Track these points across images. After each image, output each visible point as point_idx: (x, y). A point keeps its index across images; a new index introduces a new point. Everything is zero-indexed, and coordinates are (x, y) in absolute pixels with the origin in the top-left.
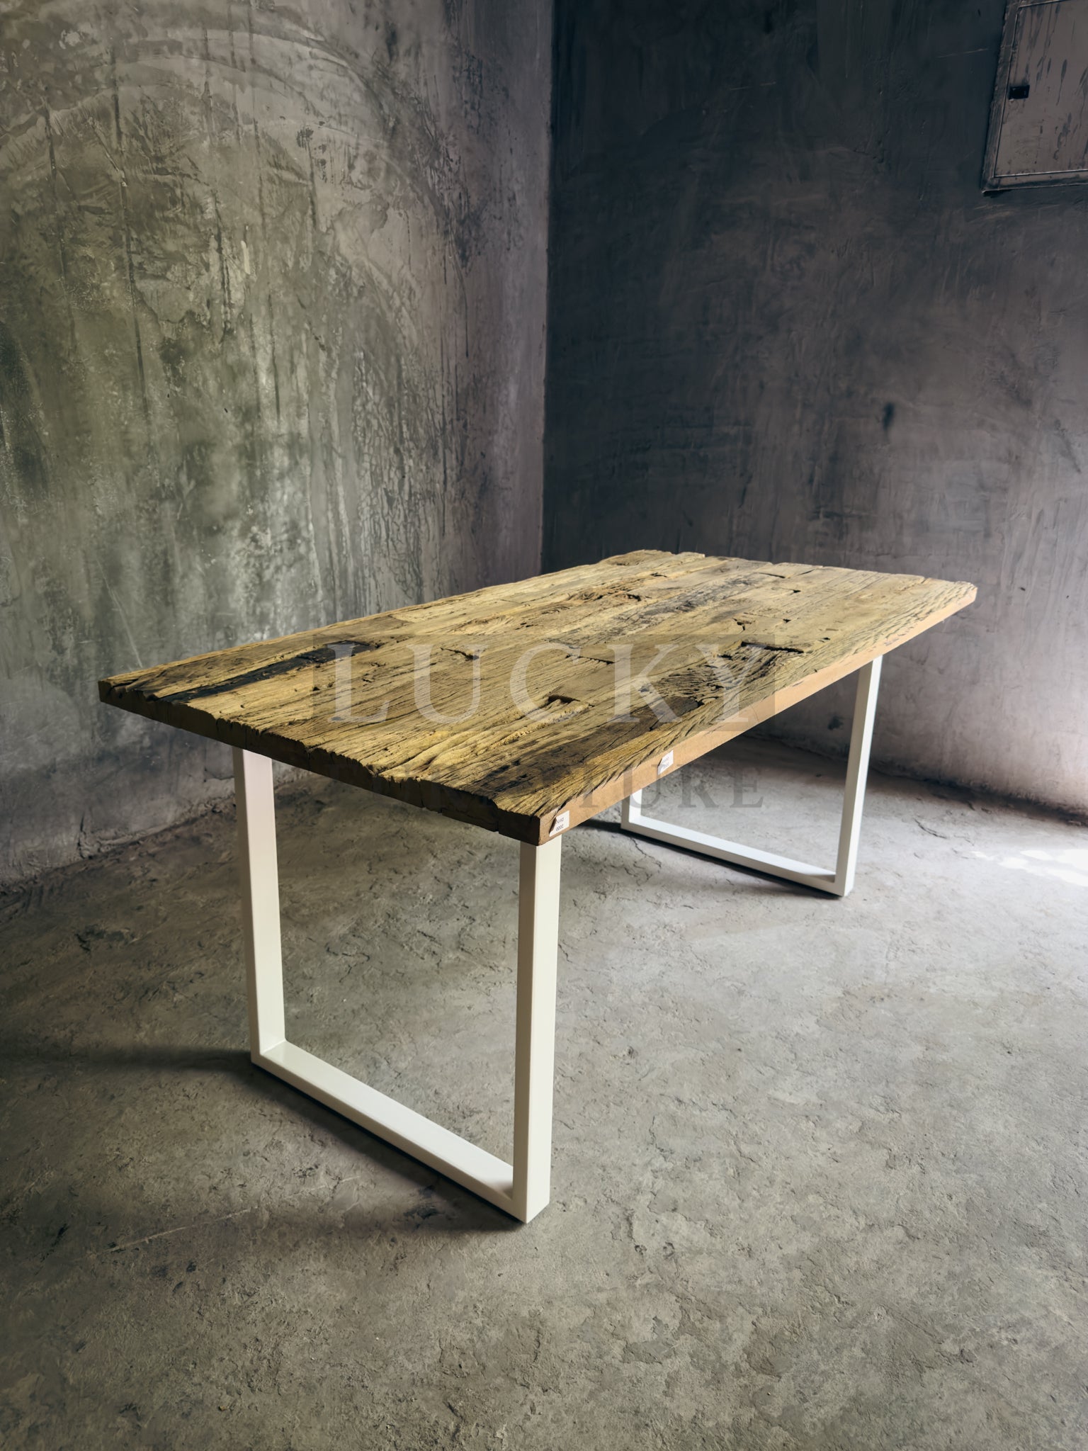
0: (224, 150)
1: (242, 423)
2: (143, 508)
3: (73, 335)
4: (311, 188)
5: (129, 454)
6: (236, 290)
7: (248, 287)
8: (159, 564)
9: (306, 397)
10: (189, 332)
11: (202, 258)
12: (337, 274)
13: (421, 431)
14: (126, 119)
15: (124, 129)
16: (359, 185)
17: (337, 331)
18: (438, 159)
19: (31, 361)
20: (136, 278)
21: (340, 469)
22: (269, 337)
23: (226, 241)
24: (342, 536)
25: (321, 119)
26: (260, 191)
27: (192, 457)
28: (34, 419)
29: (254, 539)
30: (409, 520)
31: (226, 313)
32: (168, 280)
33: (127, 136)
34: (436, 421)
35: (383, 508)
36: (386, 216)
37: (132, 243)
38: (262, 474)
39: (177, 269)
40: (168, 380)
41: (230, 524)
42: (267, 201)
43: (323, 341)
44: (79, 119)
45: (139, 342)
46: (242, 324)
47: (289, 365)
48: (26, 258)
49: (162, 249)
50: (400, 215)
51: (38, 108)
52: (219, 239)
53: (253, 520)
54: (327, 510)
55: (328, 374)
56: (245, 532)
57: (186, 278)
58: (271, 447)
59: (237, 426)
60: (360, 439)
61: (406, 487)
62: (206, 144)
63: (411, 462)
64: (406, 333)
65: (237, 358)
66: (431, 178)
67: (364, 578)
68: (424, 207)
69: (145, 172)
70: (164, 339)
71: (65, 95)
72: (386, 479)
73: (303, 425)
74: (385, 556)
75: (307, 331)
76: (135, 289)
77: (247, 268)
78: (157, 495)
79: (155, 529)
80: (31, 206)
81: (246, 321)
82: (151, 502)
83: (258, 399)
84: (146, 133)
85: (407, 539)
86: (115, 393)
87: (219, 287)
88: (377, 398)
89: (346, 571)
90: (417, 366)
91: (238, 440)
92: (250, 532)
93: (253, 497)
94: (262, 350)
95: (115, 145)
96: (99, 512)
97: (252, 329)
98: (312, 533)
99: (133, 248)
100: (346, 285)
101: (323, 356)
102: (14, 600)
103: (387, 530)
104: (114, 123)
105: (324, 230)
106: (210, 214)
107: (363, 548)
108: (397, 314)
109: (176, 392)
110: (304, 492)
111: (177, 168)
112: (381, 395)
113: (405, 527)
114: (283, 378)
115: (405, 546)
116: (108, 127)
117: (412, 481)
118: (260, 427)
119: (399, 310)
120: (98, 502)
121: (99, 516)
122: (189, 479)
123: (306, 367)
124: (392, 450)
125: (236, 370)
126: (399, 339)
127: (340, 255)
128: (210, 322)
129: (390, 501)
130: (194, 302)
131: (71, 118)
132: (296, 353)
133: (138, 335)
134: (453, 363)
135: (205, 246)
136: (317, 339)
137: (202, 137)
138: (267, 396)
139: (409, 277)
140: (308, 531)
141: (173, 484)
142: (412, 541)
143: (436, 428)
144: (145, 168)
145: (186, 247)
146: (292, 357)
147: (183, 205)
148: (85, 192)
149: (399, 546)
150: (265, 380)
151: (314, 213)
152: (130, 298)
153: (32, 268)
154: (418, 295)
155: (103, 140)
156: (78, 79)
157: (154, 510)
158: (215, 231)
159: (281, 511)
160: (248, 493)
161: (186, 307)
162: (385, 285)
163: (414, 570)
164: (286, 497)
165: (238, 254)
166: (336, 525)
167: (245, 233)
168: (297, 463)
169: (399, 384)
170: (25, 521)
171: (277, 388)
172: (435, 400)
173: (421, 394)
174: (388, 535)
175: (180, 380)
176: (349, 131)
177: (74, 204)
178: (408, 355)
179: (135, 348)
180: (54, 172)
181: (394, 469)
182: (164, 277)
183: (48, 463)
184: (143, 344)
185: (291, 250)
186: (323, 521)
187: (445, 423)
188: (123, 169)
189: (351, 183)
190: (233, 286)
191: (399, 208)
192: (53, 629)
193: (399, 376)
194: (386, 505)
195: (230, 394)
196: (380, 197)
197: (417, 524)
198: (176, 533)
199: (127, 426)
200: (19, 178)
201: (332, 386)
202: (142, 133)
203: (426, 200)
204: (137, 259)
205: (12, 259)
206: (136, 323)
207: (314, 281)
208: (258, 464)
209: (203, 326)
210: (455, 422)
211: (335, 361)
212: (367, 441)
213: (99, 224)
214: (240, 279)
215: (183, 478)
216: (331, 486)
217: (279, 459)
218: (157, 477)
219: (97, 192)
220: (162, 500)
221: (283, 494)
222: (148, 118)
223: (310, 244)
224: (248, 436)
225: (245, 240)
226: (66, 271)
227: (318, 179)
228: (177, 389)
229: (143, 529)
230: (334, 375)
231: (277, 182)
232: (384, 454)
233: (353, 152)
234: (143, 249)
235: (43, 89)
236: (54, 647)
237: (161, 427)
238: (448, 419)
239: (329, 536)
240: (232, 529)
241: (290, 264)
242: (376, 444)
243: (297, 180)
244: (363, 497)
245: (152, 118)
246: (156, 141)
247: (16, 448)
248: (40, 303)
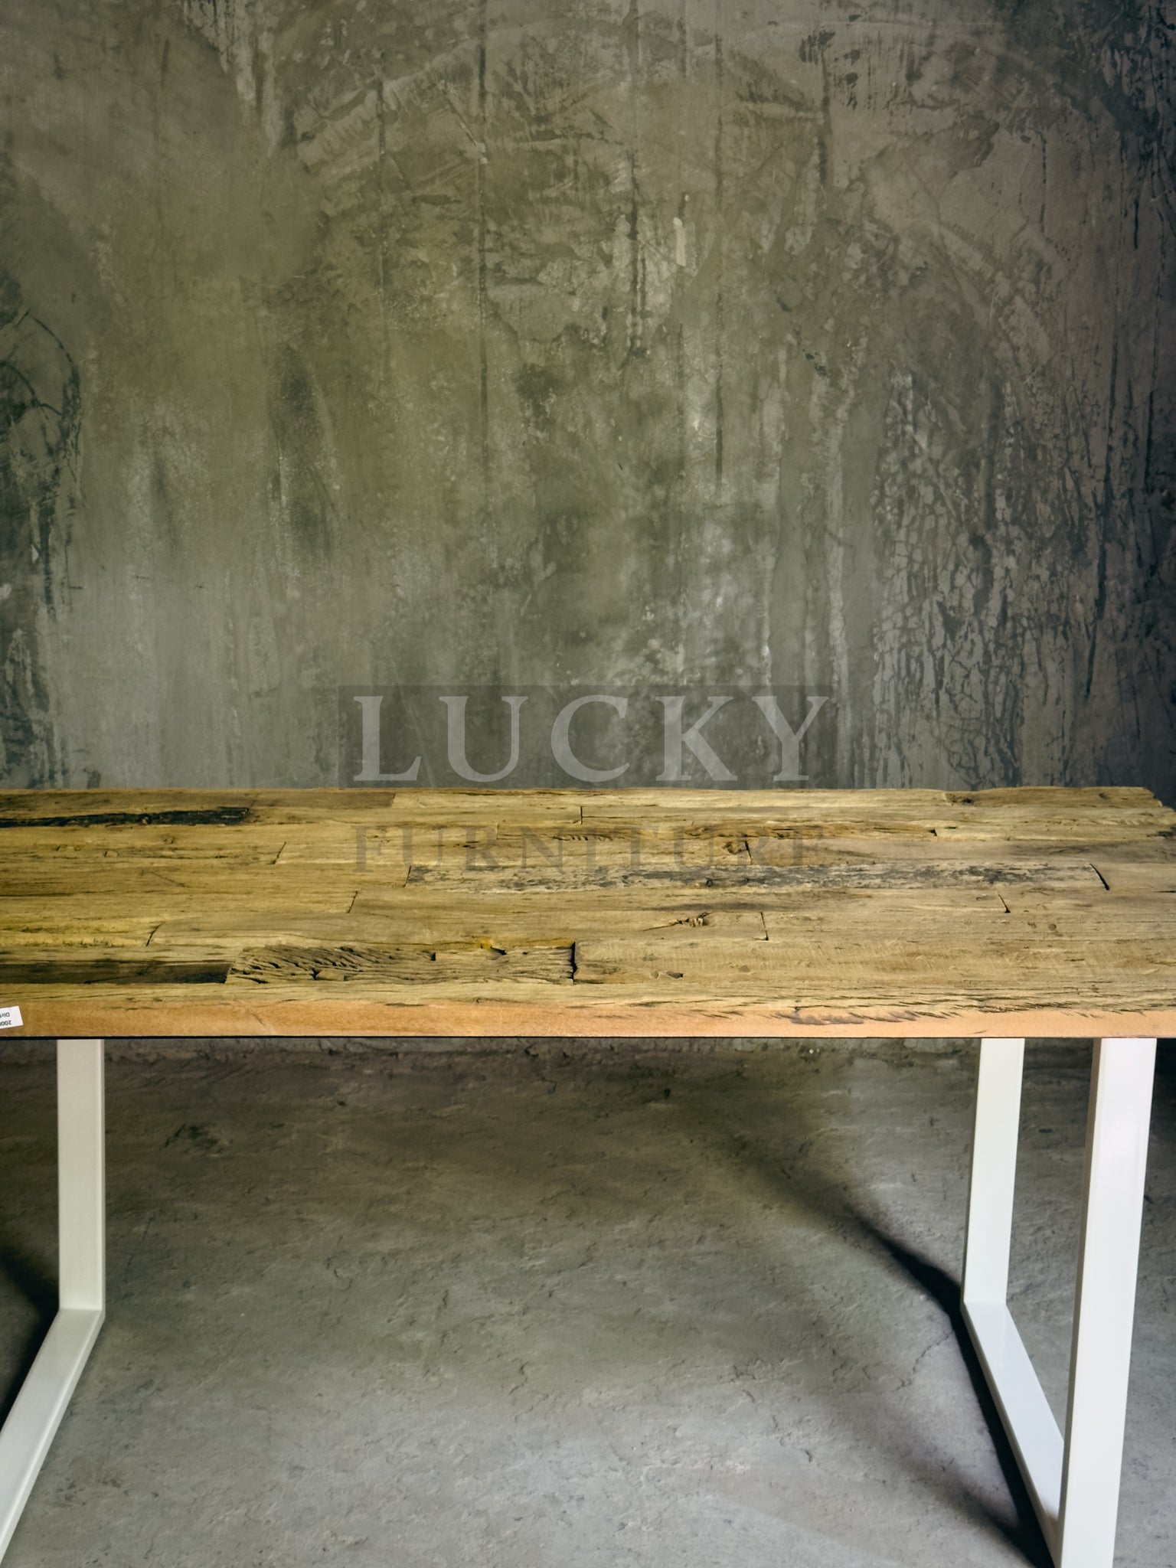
0: (658, 92)
1: (649, 485)
2: (468, 595)
3: (387, 362)
4: (821, 122)
5: (452, 519)
6: (657, 290)
7: (680, 285)
8: (485, 674)
9: (777, 448)
10: (565, 355)
11: (600, 249)
12: (864, 252)
13: (1043, 510)
14: (495, 73)
15: (491, 86)
16: (930, 102)
17: (856, 343)
18: (1135, 30)
19: (326, 394)
20: (489, 283)
21: (839, 563)
22: (712, 358)
23: (645, 220)
24: (832, 672)
25: (852, 11)
26: (718, 140)
27: (554, 529)
28: (323, 468)
29: (651, 658)
30: (996, 662)
31: (634, 325)
32: (540, 284)
33: (494, 96)
34: (1086, 490)
35: (931, 636)
36: (990, 146)
37: (488, 237)
38: (677, 562)
39: (556, 269)
40: (527, 422)
41: (610, 631)
42: (729, 153)
43: (823, 361)
44: (425, 86)
45: (485, 370)
46: (663, 340)
47: (747, 400)
48: (332, 269)
49: (533, 241)
50: (1026, 139)
51: (368, 81)
52: (633, 218)
53: (652, 630)
54: (803, 628)
55: (828, 412)
56: (635, 646)
57: (569, 280)
58: (700, 522)
59: (637, 490)
60: (889, 517)
61: (995, 604)
62: (623, 87)
63: (1011, 562)
64: (1019, 340)
65: (649, 390)
66: (1110, 66)
67: (873, 747)
68: (1090, 118)
69: (517, 140)
70: (525, 365)
71: (408, 60)
72: (944, 586)
73: (768, 493)
74: (928, 717)
75: (791, 345)
76: (486, 300)
77: (681, 258)
78: (492, 579)
79: (483, 626)
80: (347, 204)
81: (671, 334)
82: (480, 587)
83: (681, 452)
84: (525, 88)
85: (986, 695)
86: (441, 438)
87: (627, 288)
88: (937, 452)
89: (834, 730)
90: (1044, 397)
91: (640, 510)
92: (646, 646)
93: (656, 595)
94: (696, 378)
95: (474, 110)
96: (400, 591)
97: (680, 346)
98: (769, 661)
99: (489, 243)
100: (883, 271)
101: (820, 385)
102: (271, 691)
103: (939, 672)
104: (476, 82)
105: (844, 183)
106: (621, 183)
107: (877, 699)
108: (999, 311)
109: (537, 439)
110: (757, 596)
111: (571, 127)
112: (948, 447)
113: (985, 673)
114: (732, 419)
115: (980, 705)
116: (468, 89)
117: (1009, 592)
118: (682, 492)
119: (1010, 300)
120: (398, 579)
121: (400, 599)
122: (547, 561)
123: (783, 402)
124: (963, 539)
125: (645, 407)
126: (1003, 351)
127: (873, 220)
128: (604, 340)
129: (951, 627)
130: (580, 311)
131: (413, 85)
132: (764, 383)
133: (484, 361)
134: (1141, 391)
135: (609, 231)
136: (809, 357)
137: (620, 75)
138: (699, 446)
139: (1039, 245)
140: (761, 658)
141: (518, 566)
142: (999, 699)
143: (1083, 505)
144: (519, 134)
145: (575, 235)
146: (756, 387)
147: (577, 177)
148: (423, 179)
149: (964, 705)
150: (695, 421)
151: (824, 160)
152: (476, 310)
153: (340, 281)
154: (1060, 270)
155: (459, 107)
156: (429, 34)
157: (485, 600)
158: (629, 209)
159: (708, 621)
160: (647, 588)
161: (566, 319)
162: (976, 261)
163: (1000, 752)
164: (719, 600)
165: (666, 238)
166: (818, 653)
167: (682, 206)
168: (747, 550)
169: (994, 430)
170: (297, 594)
171: (719, 433)
172: (1087, 453)
173: (1050, 445)
174: (939, 684)
175: (546, 422)
176: (915, 19)
177: (407, 195)
178: (1023, 378)
179: (478, 381)
180: (382, 159)
181: (966, 572)
182: (533, 280)
183: (336, 525)
184: (491, 373)
185: (771, 222)
186: (793, 645)
187: (1109, 494)
188: (483, 141)
189: (913, 102)
190: (652, 284)
191: (1021, 129)
192: (319, 736)
193: (996, 414)
194: (940, 632)
195: (630, 444)
196: (979, 116)
197: (1016, 669)
198: (516, 635)
199: (454, 483)
200: (334, 172)
201: (837, 431)
202: (518, 87)
203: (1096, 105)
204: (491, 260)
205: (314, 271)
206: (483, 344)
207: (814, 267)
208: (672, 546)
209: (593, 346)
210: (1139, 497)
211: (846, 392)
212: (906, 521)
213: (441, 217)
214: (666, 274)
215: (537, 559)
216: (816, 590)
217: (715, 541)
218: (494, 555)
219: (441, 175)
220: (497, 587)
221: (716, 595)
222: (530, 67)
223: (810, 209)
224: (654, 505)
225: (681, 215)
226: (388, 280)
227: (835, 107)
228: (539, 434)
229: (464, 623)
230: (841, 413)
231: (752, 121)
232: (943, 543)
233: (919, 51)
234: (503, 246)
235: (378, 55)
236: (318, 760)
237: (507, 487)
238: (1118, 489)
239: (802, 668)
240: (613, 639)
241: (766, 245)
242: (927, 527)
243: (792, 113)
244: (888, 612)
245: (537, 65)
246: (539, 94)
247: (295, 503)
248: (346, 323)
